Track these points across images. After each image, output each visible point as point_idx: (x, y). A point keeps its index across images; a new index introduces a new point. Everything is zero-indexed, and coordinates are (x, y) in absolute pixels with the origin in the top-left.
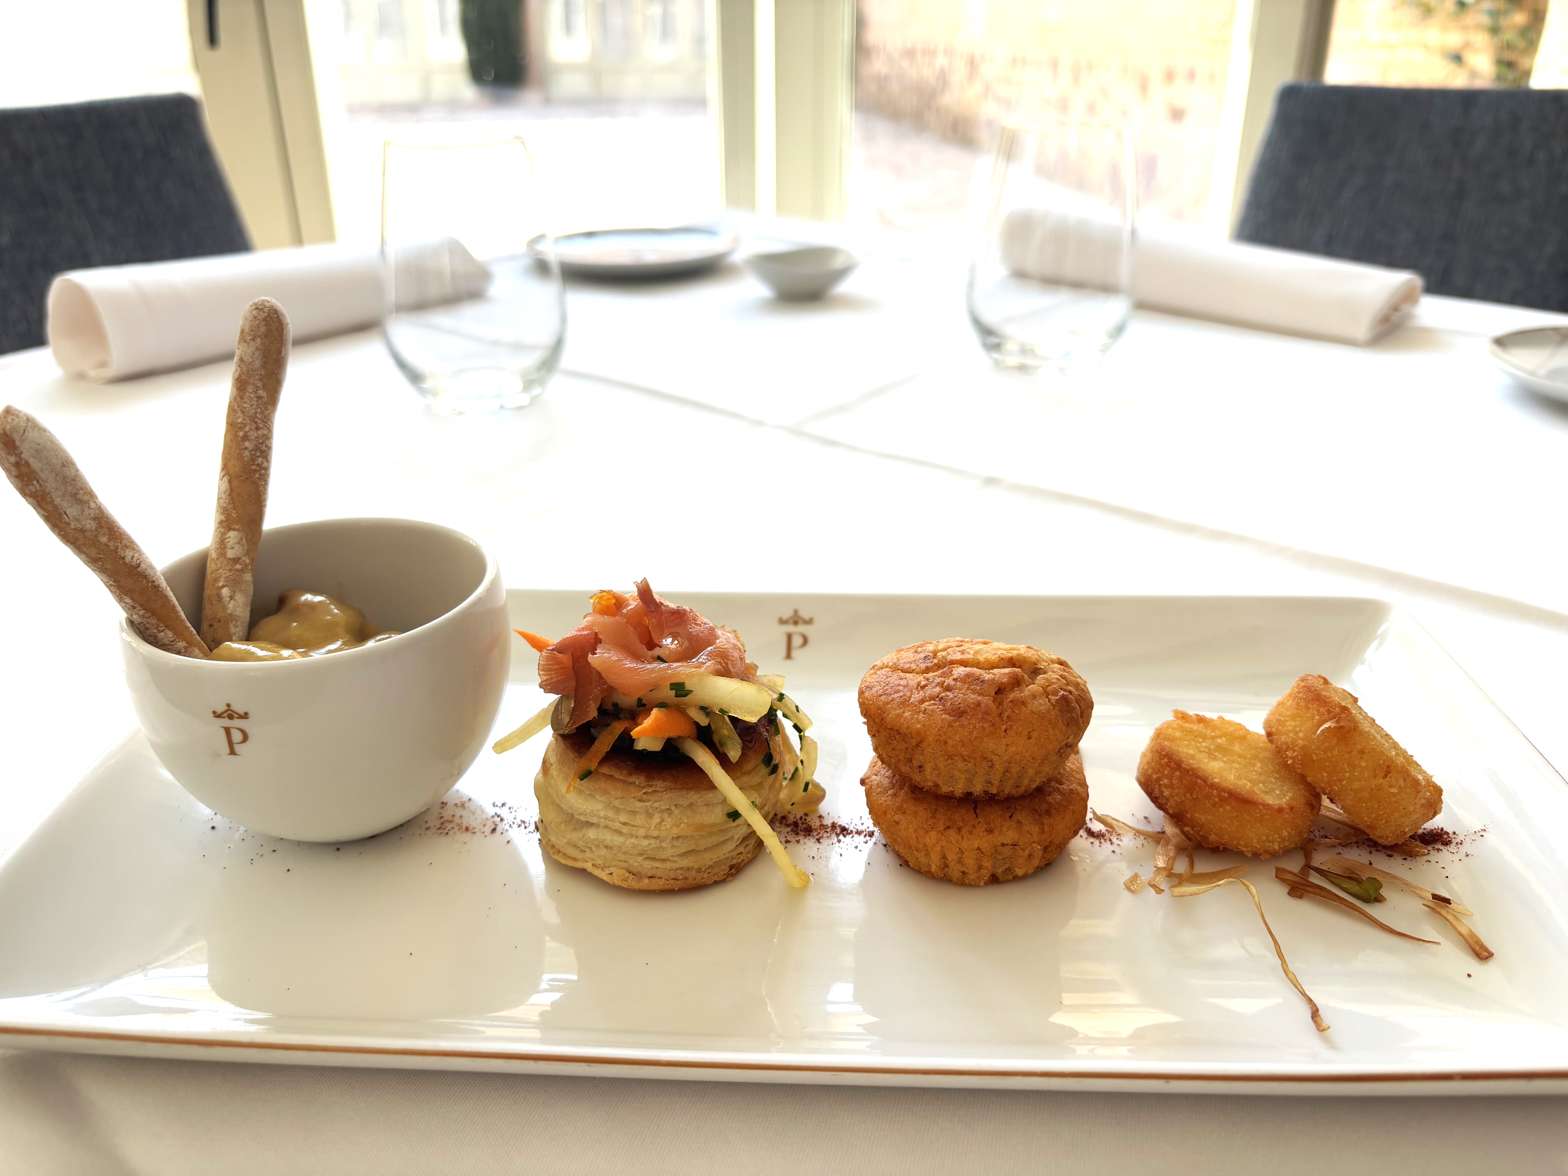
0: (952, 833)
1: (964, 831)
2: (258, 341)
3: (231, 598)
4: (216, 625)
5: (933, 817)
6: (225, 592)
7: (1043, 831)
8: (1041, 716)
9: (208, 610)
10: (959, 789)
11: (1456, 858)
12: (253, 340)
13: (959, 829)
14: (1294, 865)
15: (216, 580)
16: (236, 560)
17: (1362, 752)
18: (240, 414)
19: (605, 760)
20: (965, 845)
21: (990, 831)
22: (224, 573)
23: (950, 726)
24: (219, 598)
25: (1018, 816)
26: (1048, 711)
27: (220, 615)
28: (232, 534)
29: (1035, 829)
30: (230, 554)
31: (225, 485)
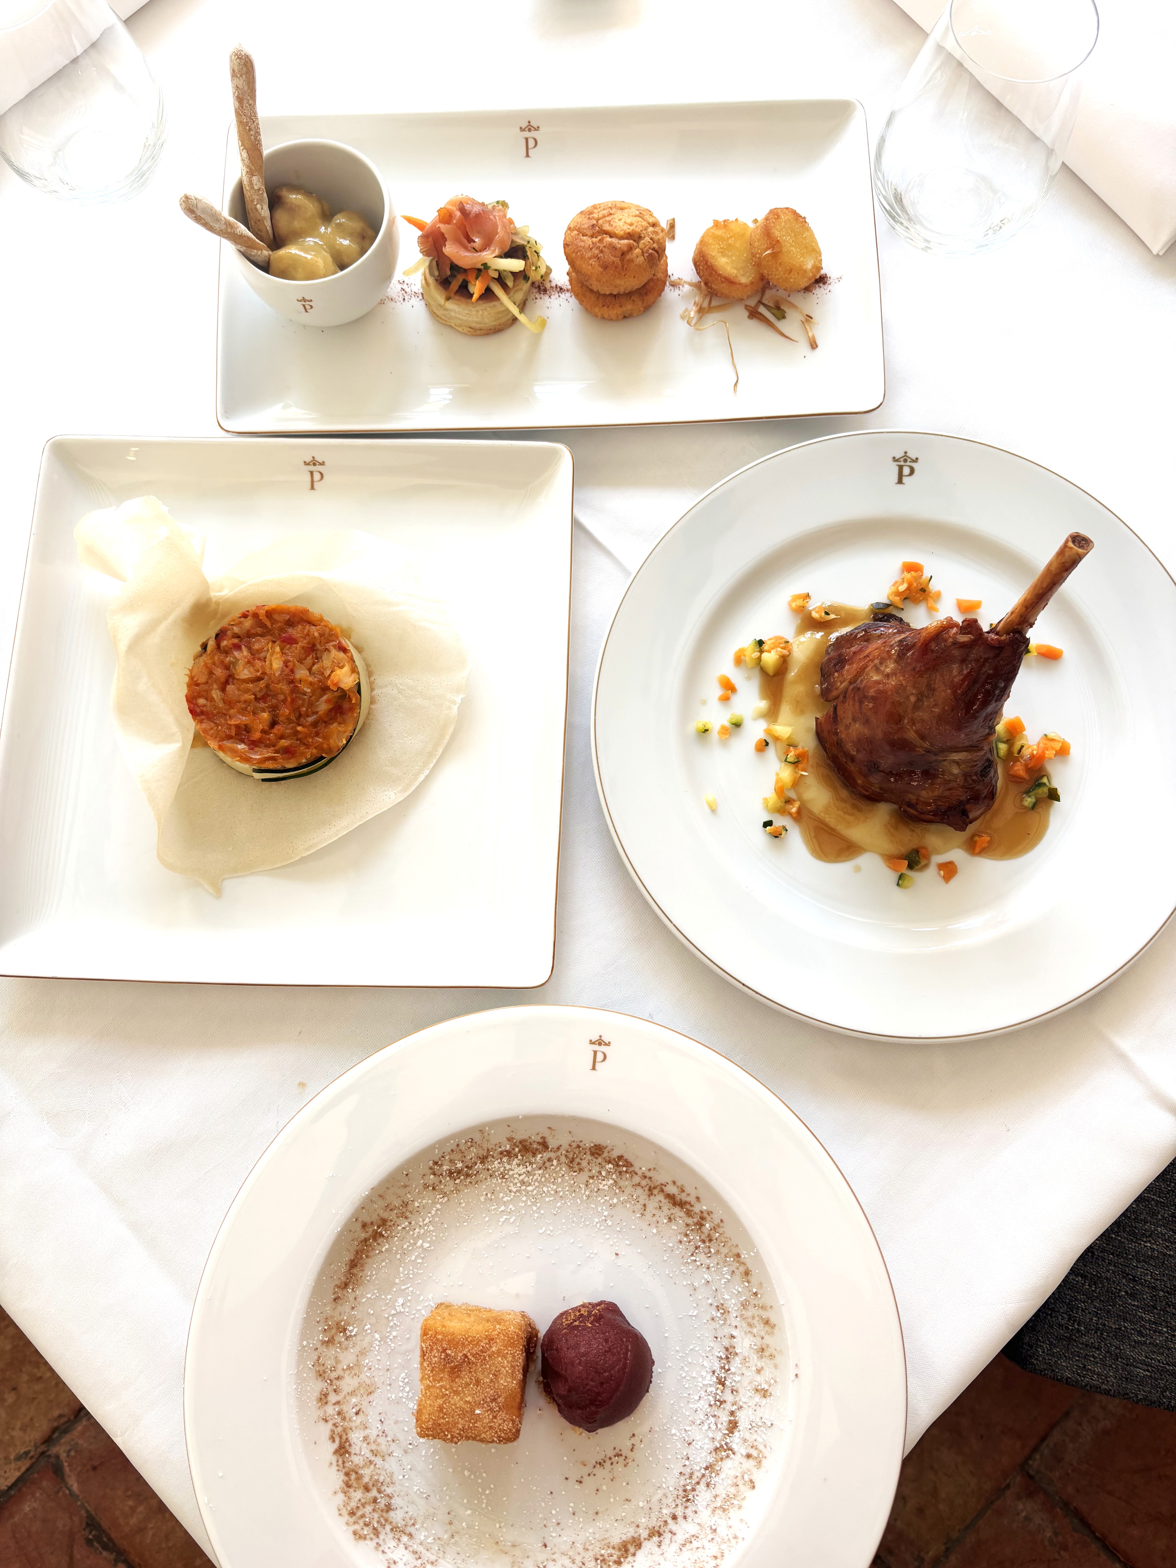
0: (605, 308)
1: (610, 307)
2: (244, 76)
3: (262, 209)
4: (258, 223)
5: (598, 300)
6: (258, 206)
7: (643, 303)
8: (639, 266)
9: (251, 215)
10: (608, 293)
11: (825, 292)
12: (241, 76)
13: (608, 307)
14: (752, 303)
15: (252, 201)
16: (259, 190)
17: (780, 264)
18: (244, 117)
19: (457, 292)
20: (610, 313)
21: (621, 306)
22: (256, 197)
23: (601, 274)
24: (256, 210)
25: (633, 298)
26: (643, 263)
27: (259, 218)
28: (254, 178)
29: (640, 303)
30: (256, 187)
31: (245, 155)
